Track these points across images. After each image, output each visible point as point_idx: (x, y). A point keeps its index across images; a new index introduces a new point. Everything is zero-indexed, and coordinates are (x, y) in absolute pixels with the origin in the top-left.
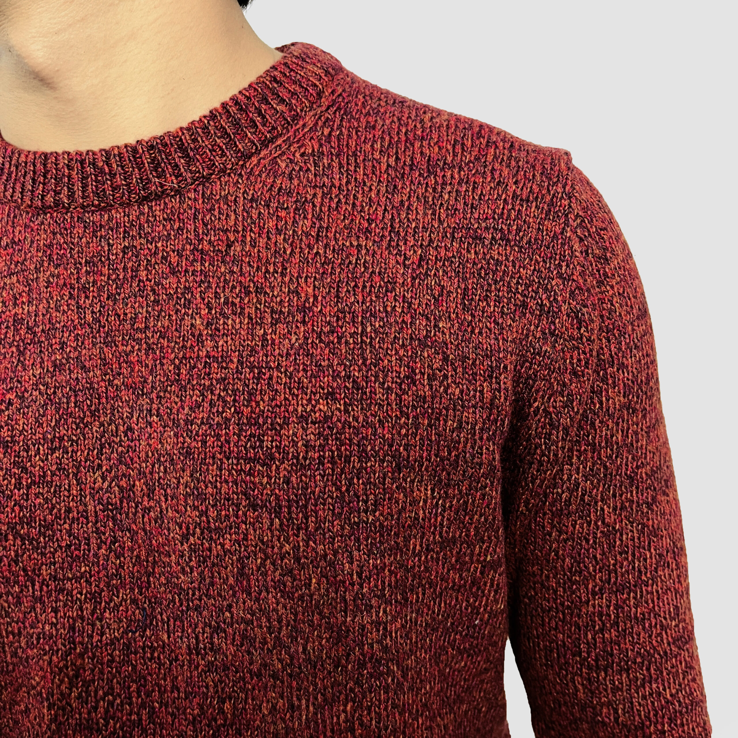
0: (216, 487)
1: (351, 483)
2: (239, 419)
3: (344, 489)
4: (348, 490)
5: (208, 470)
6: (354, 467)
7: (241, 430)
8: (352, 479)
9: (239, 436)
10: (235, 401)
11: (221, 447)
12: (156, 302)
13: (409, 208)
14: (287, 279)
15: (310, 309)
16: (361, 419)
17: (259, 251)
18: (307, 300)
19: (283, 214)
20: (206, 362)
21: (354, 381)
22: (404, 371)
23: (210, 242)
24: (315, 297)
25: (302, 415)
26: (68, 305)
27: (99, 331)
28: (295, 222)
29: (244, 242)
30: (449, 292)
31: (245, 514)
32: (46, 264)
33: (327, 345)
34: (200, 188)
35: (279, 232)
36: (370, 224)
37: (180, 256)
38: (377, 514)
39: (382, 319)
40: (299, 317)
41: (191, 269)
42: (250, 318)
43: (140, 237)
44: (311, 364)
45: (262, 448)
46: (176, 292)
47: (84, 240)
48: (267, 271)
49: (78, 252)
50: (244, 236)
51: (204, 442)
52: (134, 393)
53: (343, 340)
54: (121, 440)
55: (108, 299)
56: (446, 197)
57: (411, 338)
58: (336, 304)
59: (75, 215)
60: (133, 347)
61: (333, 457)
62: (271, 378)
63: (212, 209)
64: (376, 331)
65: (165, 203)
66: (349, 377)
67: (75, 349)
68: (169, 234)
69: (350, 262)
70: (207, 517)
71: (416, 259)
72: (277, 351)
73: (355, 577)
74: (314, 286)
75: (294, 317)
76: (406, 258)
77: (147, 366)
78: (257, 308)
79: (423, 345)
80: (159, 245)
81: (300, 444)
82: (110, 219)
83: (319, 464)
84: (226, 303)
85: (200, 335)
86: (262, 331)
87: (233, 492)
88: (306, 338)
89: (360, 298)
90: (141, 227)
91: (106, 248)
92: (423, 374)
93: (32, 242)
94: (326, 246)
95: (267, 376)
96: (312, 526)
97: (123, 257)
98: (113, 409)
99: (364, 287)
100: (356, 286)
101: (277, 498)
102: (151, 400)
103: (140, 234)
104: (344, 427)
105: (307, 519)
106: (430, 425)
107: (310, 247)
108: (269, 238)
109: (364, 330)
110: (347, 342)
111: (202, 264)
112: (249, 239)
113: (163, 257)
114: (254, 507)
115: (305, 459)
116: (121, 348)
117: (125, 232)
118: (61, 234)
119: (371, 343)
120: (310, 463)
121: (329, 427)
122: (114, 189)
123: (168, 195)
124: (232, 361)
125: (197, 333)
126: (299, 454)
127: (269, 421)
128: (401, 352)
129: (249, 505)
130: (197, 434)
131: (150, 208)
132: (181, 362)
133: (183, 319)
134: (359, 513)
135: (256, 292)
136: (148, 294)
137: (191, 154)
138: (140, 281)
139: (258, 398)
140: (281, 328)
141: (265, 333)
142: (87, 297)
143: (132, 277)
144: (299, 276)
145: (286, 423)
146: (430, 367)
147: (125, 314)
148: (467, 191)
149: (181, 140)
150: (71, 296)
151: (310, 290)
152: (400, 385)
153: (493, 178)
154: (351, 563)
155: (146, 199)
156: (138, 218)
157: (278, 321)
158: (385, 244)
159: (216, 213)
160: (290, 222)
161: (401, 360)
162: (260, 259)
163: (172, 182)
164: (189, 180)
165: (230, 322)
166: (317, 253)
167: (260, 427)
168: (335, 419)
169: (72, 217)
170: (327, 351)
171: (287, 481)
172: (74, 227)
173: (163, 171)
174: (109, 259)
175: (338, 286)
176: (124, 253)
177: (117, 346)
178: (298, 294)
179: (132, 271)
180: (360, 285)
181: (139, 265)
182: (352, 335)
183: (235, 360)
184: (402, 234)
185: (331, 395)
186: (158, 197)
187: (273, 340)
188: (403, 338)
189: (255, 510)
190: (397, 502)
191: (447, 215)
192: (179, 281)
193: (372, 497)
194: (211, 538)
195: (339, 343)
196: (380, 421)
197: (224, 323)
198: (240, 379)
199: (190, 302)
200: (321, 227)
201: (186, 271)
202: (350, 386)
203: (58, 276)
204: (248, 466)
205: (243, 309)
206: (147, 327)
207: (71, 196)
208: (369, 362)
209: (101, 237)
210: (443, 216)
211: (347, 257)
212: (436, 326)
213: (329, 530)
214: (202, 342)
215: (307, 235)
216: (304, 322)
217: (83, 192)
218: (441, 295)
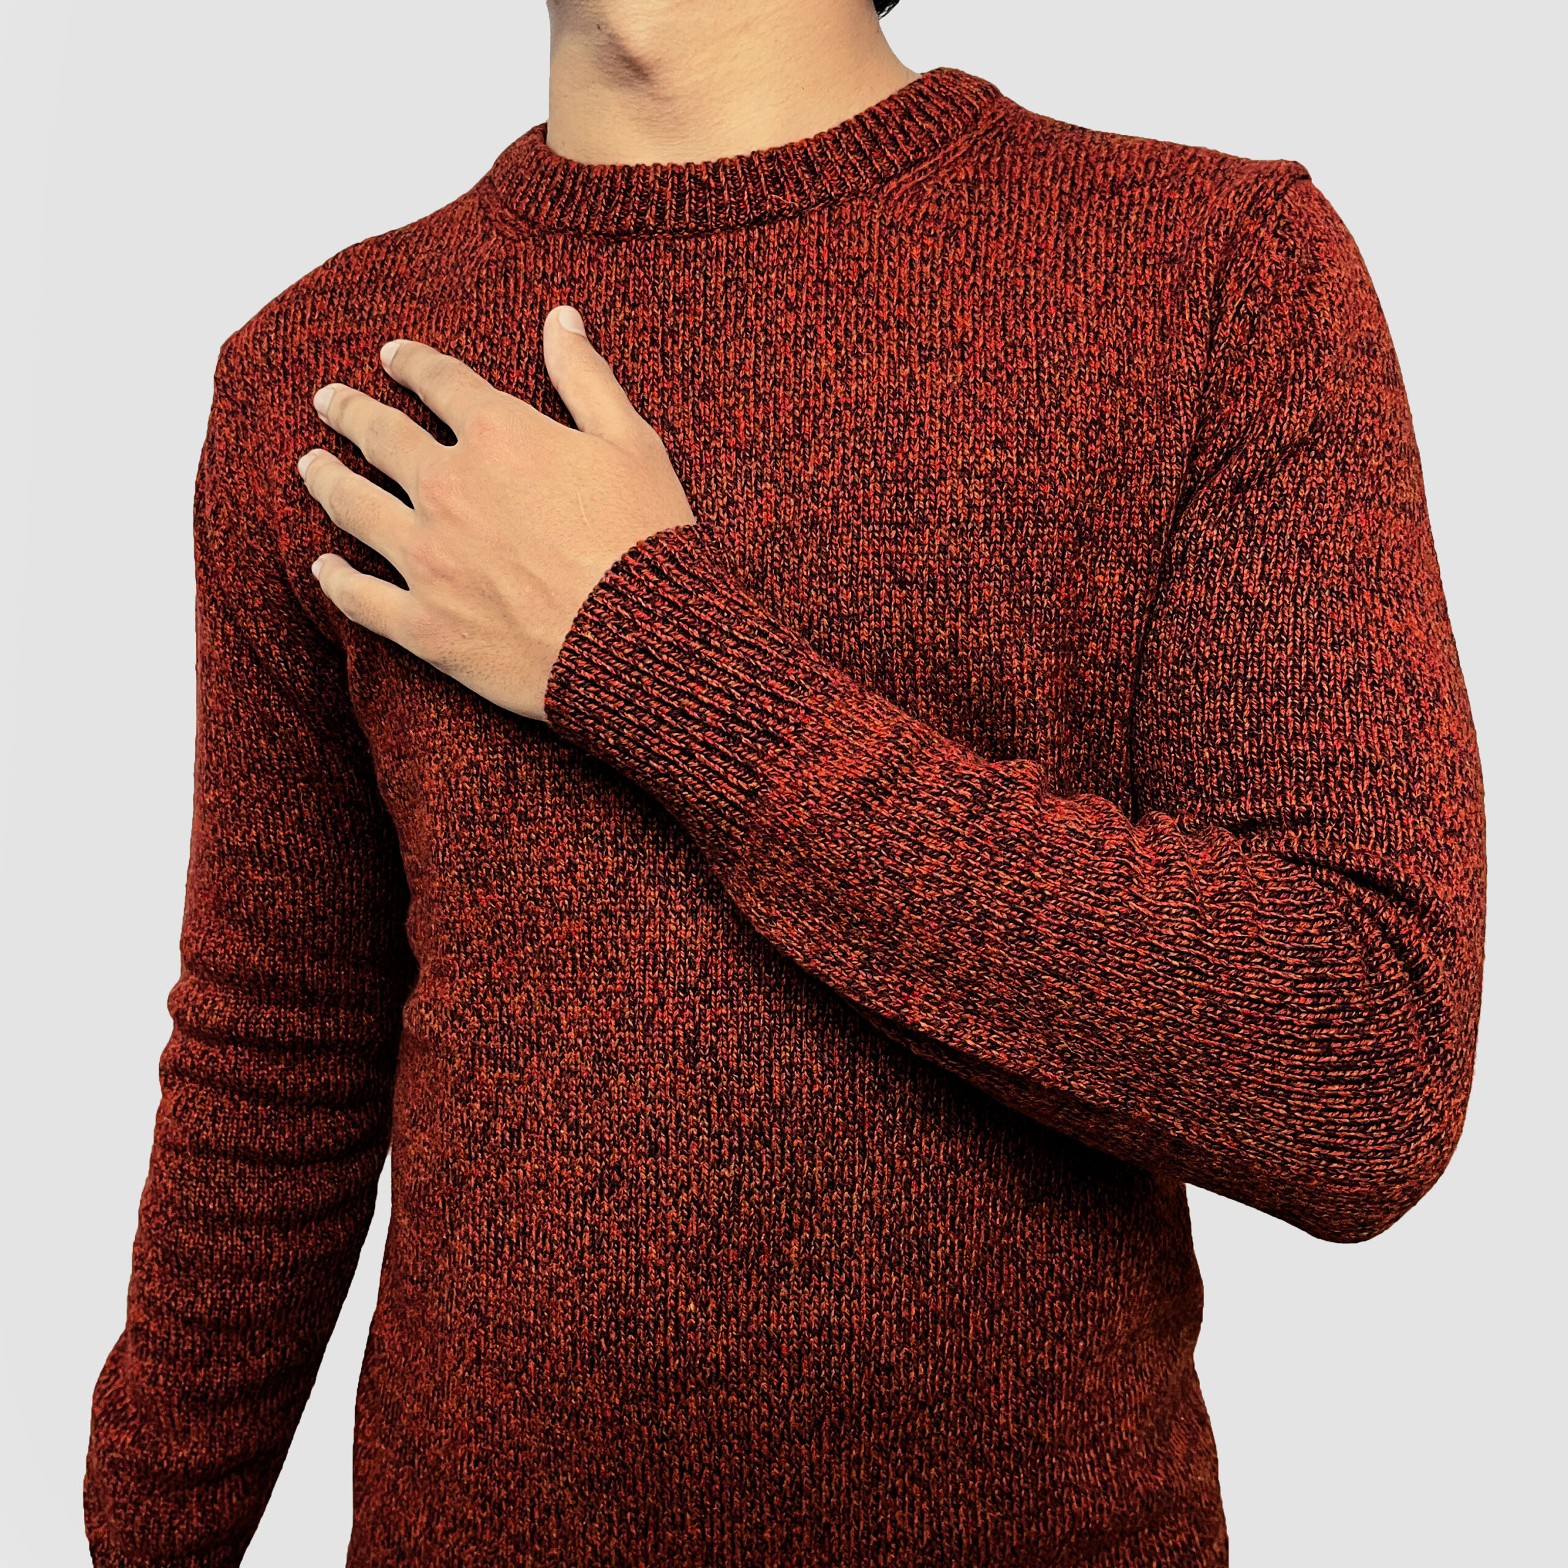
0: (851, 562)
1: (1023, 555)
2: (882, 476)
3: (1014, 561)
4: (1019, 564)
5: (841, 541)
6: (1027, 534)
7: (884, 489)
8: (1025, 549)
9: (881, 496)
10: (875, 453)
11: (858, 511)
12: (768, 343)
13: (1087, 234)
14: (937, 312)
15: (970, 344)
16: (1037, 473)
17: (900, 282)
18: (965, 334)
19: (929, 241)
20: (835, 411)
21: (1030, 427)
22: (1091, 414)
23: (837, 272)
24: (976, 332)
25: (964, 469)
26: (649, 354)
27: (692, 383)
28: (944, 250)
29: (880, 272)
30: (1144, 324)
31: (889, 594)
32: (619, 305)
33: (995, 383)
34: (826, 211)
35: (924, 260)
36: (1038, 254)
37: (799, 287)
38: (1054, 597)
39: (1062, 353)
40: (956, 353)
41: (813, 304)
42: (891, 356)
43: (748, 267)
44: (973, 407)
45: (912, 510)
46: (795, 331)
47: (672, 273)
48: (911, 303)
49: (664, 287)
50: (880, 266)
51: (835, 507)
52: (738, 456)
53: (1014, 378)
54: (719, 518)
55: (704, 343)
56: (1133, 218)
57: (1101, 374)
58: (1003, 338)
59: (661, 242)
60: (738, 399)
61: (1002, 521)
62: (922, 424)
63: (840, 234)
64: (1057, 367)
65: (781, 227)
66: (1023, 421)
67: (659, 406)
68: (786, 264)
69: (1017, 294)
70: (838, 601)
71: (1100, 287)
72: (928, 392)
73: (1025, 677)
74: (974, 319)
75: (949, 354)
76: (1087, 286)
77: (756, 420)
78: (899, 345)
79: (1115, 382)
80: (773, 276)
81: (960, 504)
82: (708, 246)
83: (984, 529)
84: (860, 340)
85: (827, 379)
86: (908, 370)
87: (874, 566)
88: (966, 377)
89: (1032, 330)
90: (749, 255)
91: (702, 281)
92: (1114, 419)
93: (599, 279)
94: (985, 277)
95: (917, 421)
96: (974, 608)
97: (725, 292)
98: (708, 478)
99: (1037, 319)
100: (1026, 318)
101: (931, 570)
102: (763, 463)
103: (747, 264)
104: (1016, 483)
105: (968, 599)
106: (1119, 485)
107: (965, 278)
108: (912, 268)
109: (1040, 364)
110: (1019, 380)
111: (828, 297)
112: (886, 268)
113: (777, 291)
114: (902, 584)
115: (967, 522)
116: (721, 401)
117: (728, 262)
118: (641, 267)
119: (1049, 380)
120: (973, 528)
121: (997, 482)
122: (720, 208)
123: (785, 216)
124: (869, 407)
125: (822, 378)
126: (959, 516)
127: (921, 476)
128: (1088, 391)
129: (894, 581)
130: (826, 498)
131: (762, 232)
132: (803, 413)
133: (805, 362)
134: (1032, 594)
135: (898, 327)
136: (757, 335)
137: (818, 169)
138: (746, 319)
139: (906, 449)
140: (934, 366)
141: (912, 374)
142: (675, 342)
143: (736, 316)
144: (953, 309)
145: (942, 477)
146: (1123, 410)
147: (727, 360)
148: (1159, 210)
149: (806, 152)
150: (654, 342)
151: (969, 324)
152: (1087, 431)
153: (1192, 192)
154: (1021, 659)
155: (758, 221)
156: (746, 244)
157: (929, 358)
158: (1059, 274)
159: (846, 239)
160: (939, 250)
161: (1087, 398)
162: (900, 291)
163: (791, 199)
164: (813, 200)
165: (865, 362)
166: (974, 284)
167: (909, 483)
168: (1005, 472)
169: (657, 245)
170: (994, 391)
171: (944, 549)
172: (659, 257)
173: (782, 186)
174: (705, 295)
175: (1004, 320)
176: (726, 287)
177: (715, 398)
178: (953, 328)
179: (736, 308)
180: (1032, 317)
181: (746, 301)
182: (1025, 371)
183: (874, 406)
184: (1080, 262)
185: (1000, 444)
186: (773, 219)
187: (923, 382)
188: (1090, 373)
189: (902, 588)
190: (1075, 585)
191: (1136, 240)
192: (798, 318)
193: (1049, 574)
194: (843, 629)
195: (1009, 380)
196: (1061, 476)
197: (858, 364)
198: (882, 428)
199: (812, 341)
200: (977, 257)
201: (808, 305)
202: (1024, 432)
203: (636, 319)
204: (893, 533)
205: (880, 347)
206: (756, 375)
207: (660, 218)
208: (1047, 403)
209: (696, 268)
210: (1131, 240)
211: (1012, 288)
212: (1130, 361)
213: (995, 615)
214: (830, 388)
215: (961, 264)
216: (962, 359)
217: (677, 212)
218: (1134, 325)
